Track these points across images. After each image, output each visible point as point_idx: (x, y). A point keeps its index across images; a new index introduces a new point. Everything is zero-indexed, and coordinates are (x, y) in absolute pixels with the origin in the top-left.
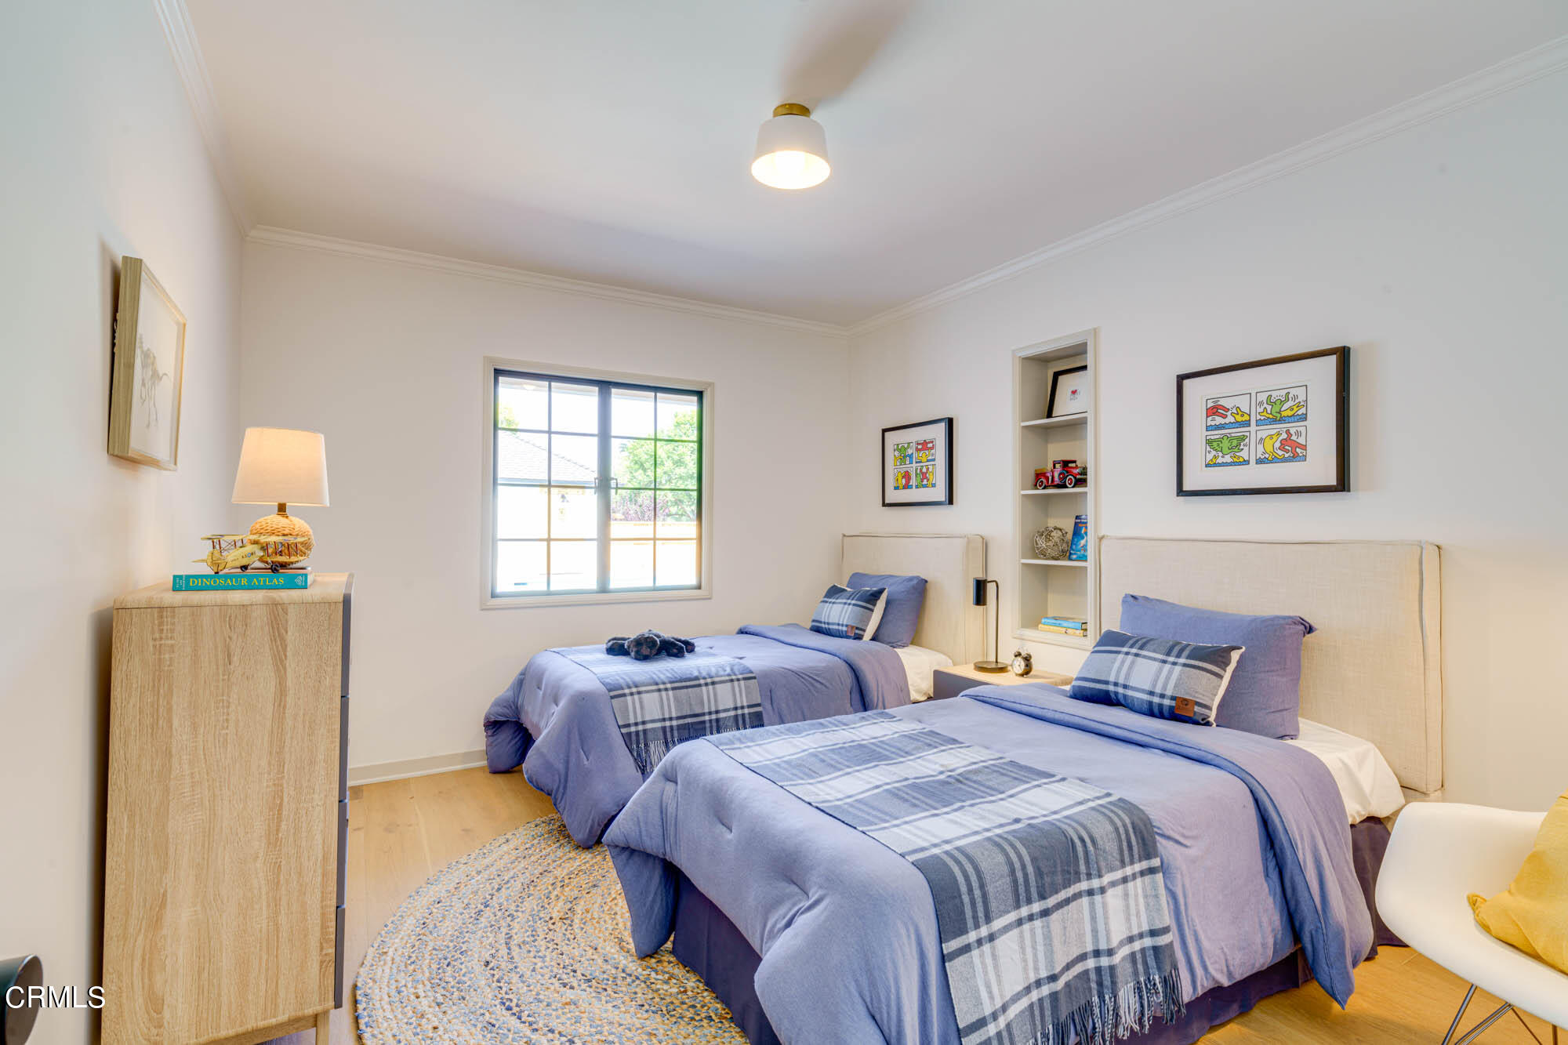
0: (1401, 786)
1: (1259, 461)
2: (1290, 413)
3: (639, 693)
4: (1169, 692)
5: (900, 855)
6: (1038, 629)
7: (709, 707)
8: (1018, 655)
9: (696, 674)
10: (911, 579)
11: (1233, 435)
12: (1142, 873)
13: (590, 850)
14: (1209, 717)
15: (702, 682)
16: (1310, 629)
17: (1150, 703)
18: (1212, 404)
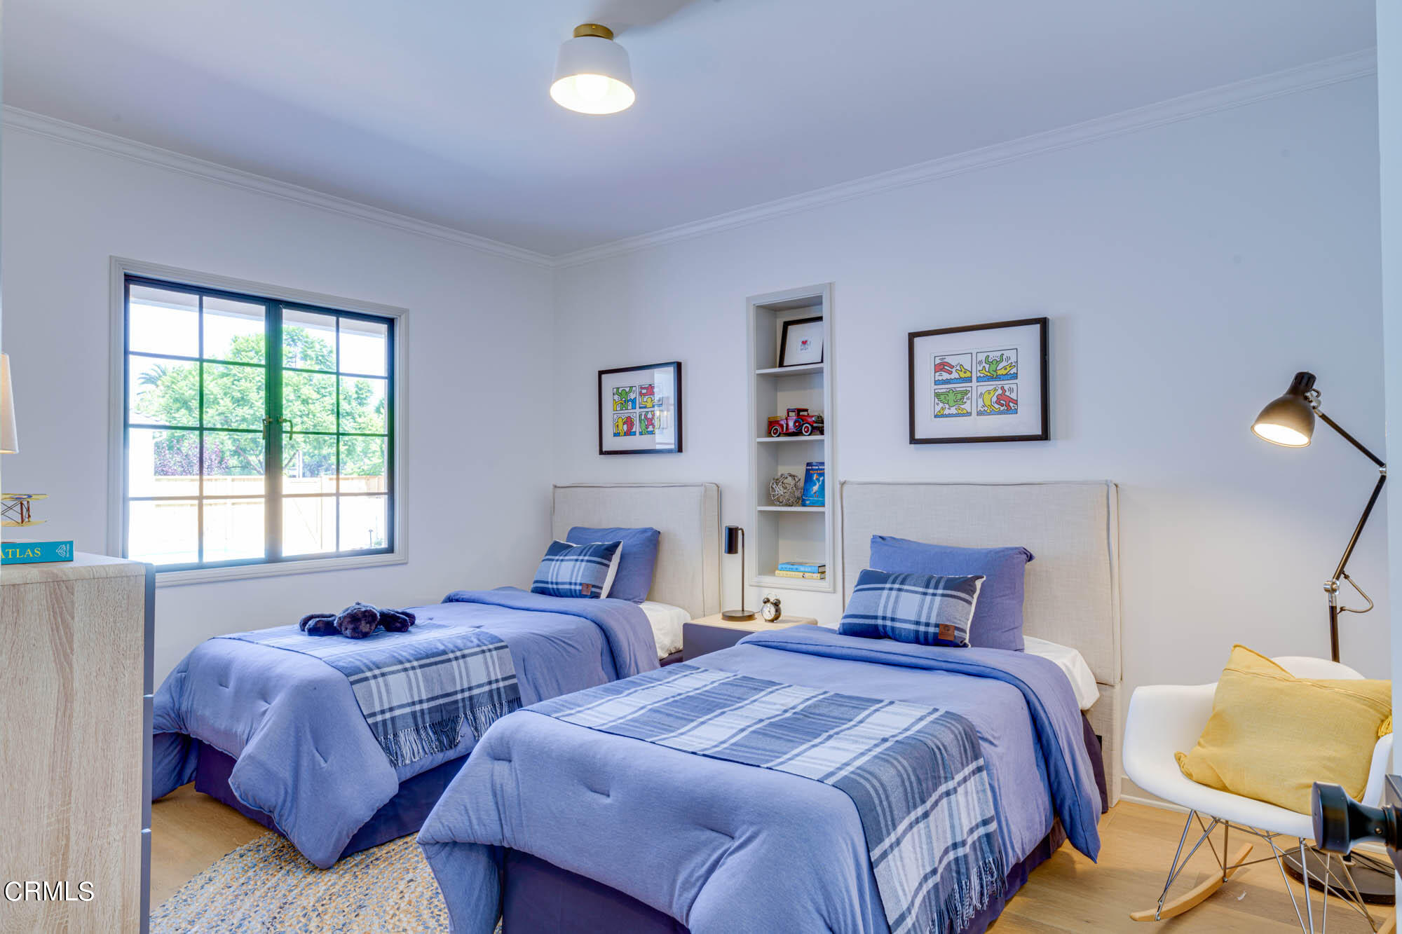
0: (1097, 683)
1: (980, 413)
2: (1004, 372)
3: (383, 675)
4: (933, 620)
5: (818, 781)
6: (774, 575)
7: (462, 684)
8: (767, 601)
9: (442, 648)
10: (645, 531)
11: (958, 389)
12: (974, 773)
13: (331, 870)
14: (965, 639)
15: (451, 656)
16: (1030, 558)
17: (917, 632)
18: (940, 361)
